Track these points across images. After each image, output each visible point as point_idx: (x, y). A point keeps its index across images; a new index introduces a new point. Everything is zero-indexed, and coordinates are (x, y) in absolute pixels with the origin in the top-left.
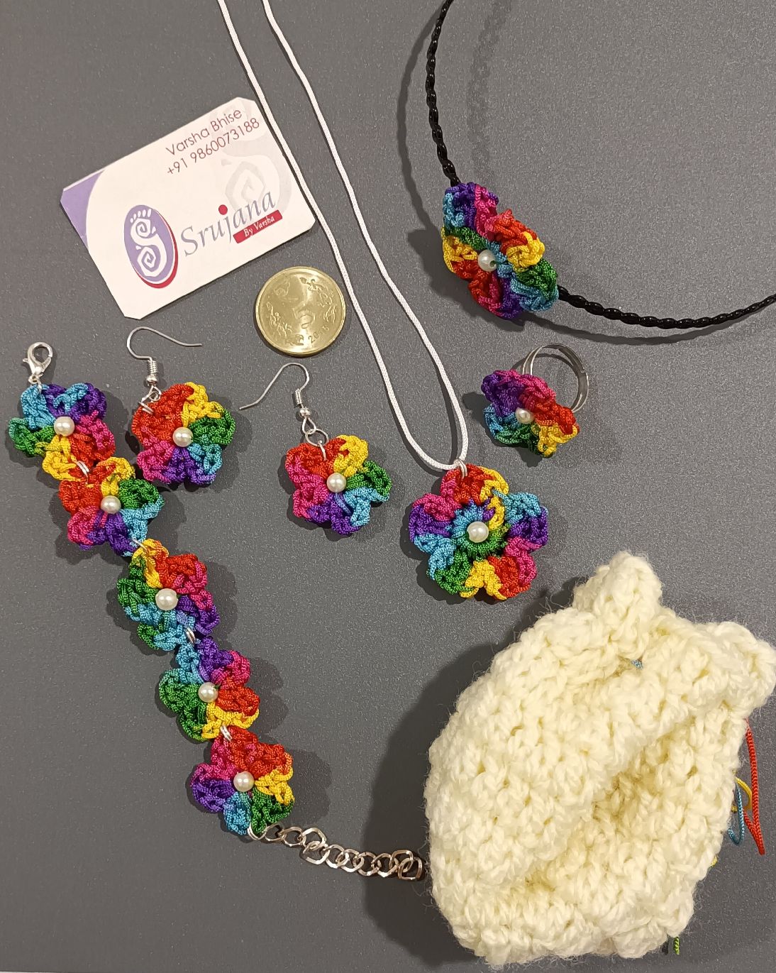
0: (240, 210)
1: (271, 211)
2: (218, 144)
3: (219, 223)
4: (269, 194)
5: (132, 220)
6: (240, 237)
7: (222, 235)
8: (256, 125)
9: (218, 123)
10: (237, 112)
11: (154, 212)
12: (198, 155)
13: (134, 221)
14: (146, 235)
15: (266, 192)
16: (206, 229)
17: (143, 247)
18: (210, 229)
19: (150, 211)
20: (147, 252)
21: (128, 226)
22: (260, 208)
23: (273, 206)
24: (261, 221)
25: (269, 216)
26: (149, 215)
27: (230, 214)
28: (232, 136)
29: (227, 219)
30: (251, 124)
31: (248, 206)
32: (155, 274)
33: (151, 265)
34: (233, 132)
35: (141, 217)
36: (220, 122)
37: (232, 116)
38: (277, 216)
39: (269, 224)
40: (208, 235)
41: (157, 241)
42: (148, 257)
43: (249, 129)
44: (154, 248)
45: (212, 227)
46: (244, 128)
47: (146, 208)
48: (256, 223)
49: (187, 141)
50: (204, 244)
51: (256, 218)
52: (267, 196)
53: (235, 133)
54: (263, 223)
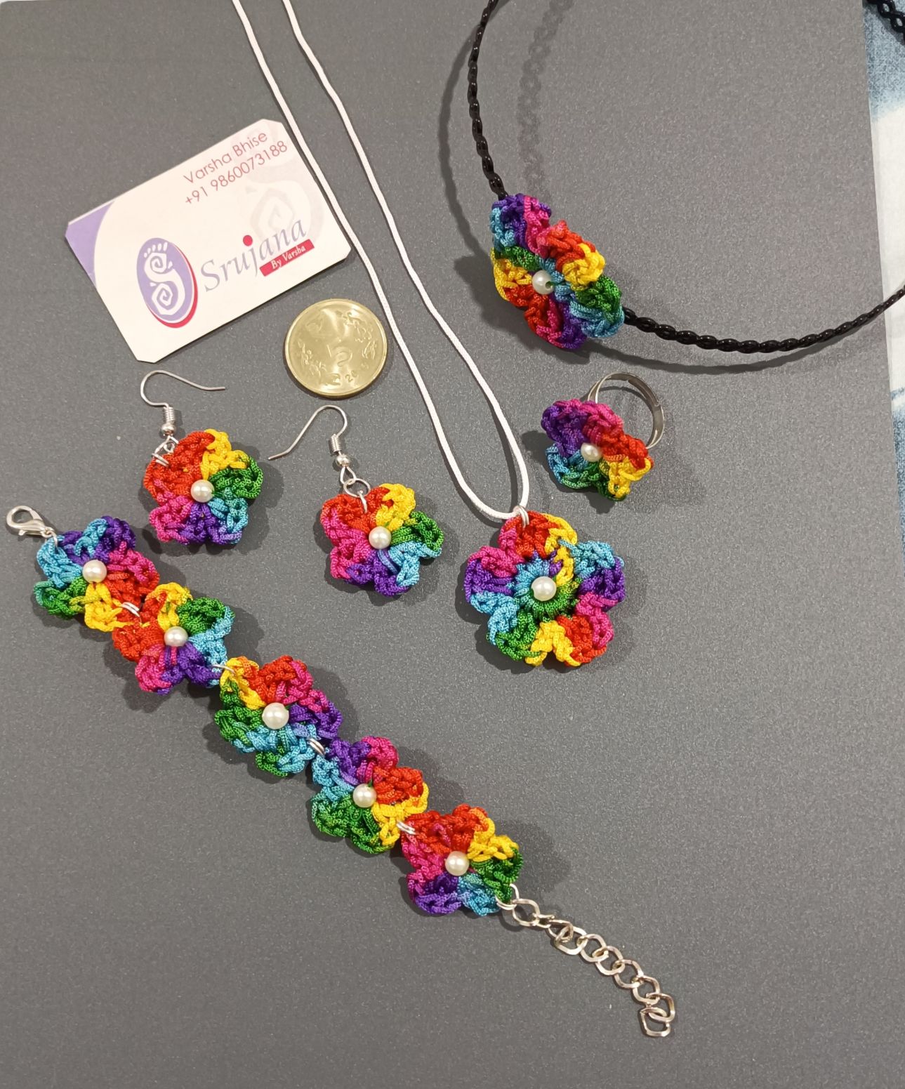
0: (267, 241)
1: (301, 240)
2: (241, 170)
3: (243, 255)
4: (299, 222)
5: (145, 255)
6: (267, 269)
7: (247, 268)
8: (283, 148)
9: (241, 148)
10: (263, 135)
11: (170, 245)
12: (219, 182)
13: (148, 255)
14: (162, 270)
15: (296, 220)
16: (229, 263)
17: (158, 284)
18: (233, 262)
19: (166, 245)
20: (163, 289)
21: (141, 262)
22: (290, 238)
23: (303, 235)
24: (290, 251)
25: (300, 246)
26: (165, 249)
27: (255, 245)
28: (257, 160)
29: (252, 250)
30: (278, 148)
31: (276, 236)
32: (172, 312)
33: (167, 303)
34: (258, 156)
35: (156, 251)
36: (243, 146)
37: (257, 139)
38: (308, 245)
39: (299, 255)
40: (231, 269)
41: (174, 276)
42: (164, 294)
43: (276, 153)
44: (170, 284)
45: (235, 260)
46: (270, 153)
47: (162, 241)
48: (285, 254)
49: (207, 169)
50: (227, 279)
51: (285, 249)
52: (297, 225)
53: (261, 158)
54: (293, 254)
